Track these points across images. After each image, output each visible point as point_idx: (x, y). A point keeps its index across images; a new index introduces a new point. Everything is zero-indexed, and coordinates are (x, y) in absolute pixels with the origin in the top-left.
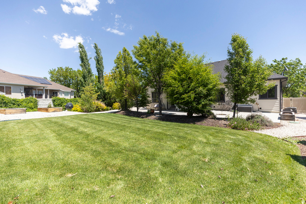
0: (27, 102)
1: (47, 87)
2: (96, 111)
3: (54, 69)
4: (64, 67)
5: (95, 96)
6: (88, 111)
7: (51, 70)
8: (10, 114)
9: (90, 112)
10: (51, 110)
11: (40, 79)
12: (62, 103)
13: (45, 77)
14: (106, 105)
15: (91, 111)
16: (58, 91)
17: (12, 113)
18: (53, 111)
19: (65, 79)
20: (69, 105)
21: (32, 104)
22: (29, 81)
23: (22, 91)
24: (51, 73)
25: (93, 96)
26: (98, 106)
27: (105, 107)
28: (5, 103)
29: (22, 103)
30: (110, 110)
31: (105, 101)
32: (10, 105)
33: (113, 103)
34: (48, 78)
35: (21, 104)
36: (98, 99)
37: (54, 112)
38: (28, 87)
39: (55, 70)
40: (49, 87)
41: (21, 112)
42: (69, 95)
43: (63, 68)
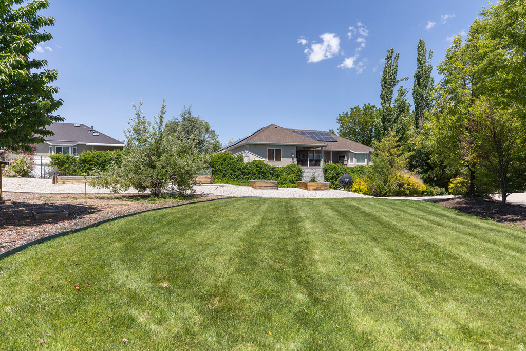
0: (288, 172)
1: (326, 146)
2: (398, 194)
3: (345, 113)
4: (361, 107)
5: (401, 161)
6: (380, 192)
7: (341, 115)
8: (260, 188)
9: (384, 196)
10: (312, 185)
11: (321, 133)
12: (337, 175)
13: (331, 129)
14: (426, 181)
15: (386, 194)
16: (346, 152)
17: (262, 188)
18: (314, 187)
19: (363, 129)
20: (346, 180)
21: (294, 175)
22: (303, 137)
23: (293, 156)
24: (340, 120)
25: (397, 160)
26: (403, 184)
27: (422, 187)
28: (263, 172)
29: (281, 173)
30: (442, 194)
31: (429, 173)
32: (268, 177)
33: (449, 179)
34: (335, 131)
35: (280, 175)
36: (411, 168)
37: (316, 189)
38: (303, 149)
39: (347, 114)
40: (331, 147)
41: (272, 188)
42: (366, 160)
43: (359, 107)
